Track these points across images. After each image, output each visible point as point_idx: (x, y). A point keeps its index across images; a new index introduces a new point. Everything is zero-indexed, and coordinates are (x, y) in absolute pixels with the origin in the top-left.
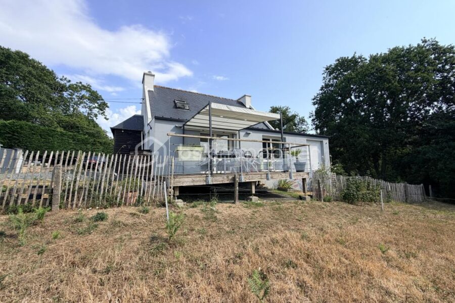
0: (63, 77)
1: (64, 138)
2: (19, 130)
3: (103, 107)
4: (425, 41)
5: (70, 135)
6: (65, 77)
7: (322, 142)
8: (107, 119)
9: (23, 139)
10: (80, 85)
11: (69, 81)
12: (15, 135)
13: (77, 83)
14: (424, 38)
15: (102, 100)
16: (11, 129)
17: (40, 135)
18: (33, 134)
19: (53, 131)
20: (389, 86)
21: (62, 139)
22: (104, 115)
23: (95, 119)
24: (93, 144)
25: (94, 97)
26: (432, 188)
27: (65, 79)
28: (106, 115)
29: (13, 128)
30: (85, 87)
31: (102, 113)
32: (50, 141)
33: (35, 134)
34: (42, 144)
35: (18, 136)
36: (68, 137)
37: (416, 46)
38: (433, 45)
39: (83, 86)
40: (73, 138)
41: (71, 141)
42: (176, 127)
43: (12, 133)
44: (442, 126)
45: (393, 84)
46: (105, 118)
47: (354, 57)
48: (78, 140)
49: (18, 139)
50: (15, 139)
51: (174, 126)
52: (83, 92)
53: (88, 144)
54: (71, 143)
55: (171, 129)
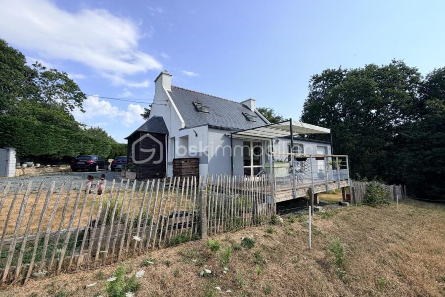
0: (37, 62)
1: (58, 136)
2: (13, 127)
3: (80, 98)
4: (394, 62)
5: (64, 132)
6: (39, 62)
7: (326, 148)
8: (84, 112)
9: (17, 137)
10: (55, 72)
11: (44, 68)
12: (7, 133)
13: (51, 70)
14: (394, 59)
15: (79, 90)
16: (3, 125)
17: (35, 132)
18: (27, 131)
19: (47, 127)
20: (374, 100)
21: (56, 137)
22: (81, 107)
23: (70, 110)
24: (85, 141)
25: (71, 86)
26: (406, 188)
27: (39, 65)
28: (82, 106)
29: (5, 124)
30: (61, 75)
31: (79, 105)
32: (44, 139)
33: (29, 131)
34: (36, 143)
35: (11, 134)
36: (62, 134)
37: (389, 65)
38: (400, 66)
39: (58, 73)
40: (66, 135)
41: (65, 138)
42: (225, 135)
43: (4, 130)
44: (415, 136)
45: (377, 98)
46: (82, 110)
47: (340, 70)
48: (71, 138)
49: (12, 138)
50: (7, 137)
51: (223, 135)
52: (60, 81)
53: (81, 141)
54: (65, 141)
55: (221, 137)
